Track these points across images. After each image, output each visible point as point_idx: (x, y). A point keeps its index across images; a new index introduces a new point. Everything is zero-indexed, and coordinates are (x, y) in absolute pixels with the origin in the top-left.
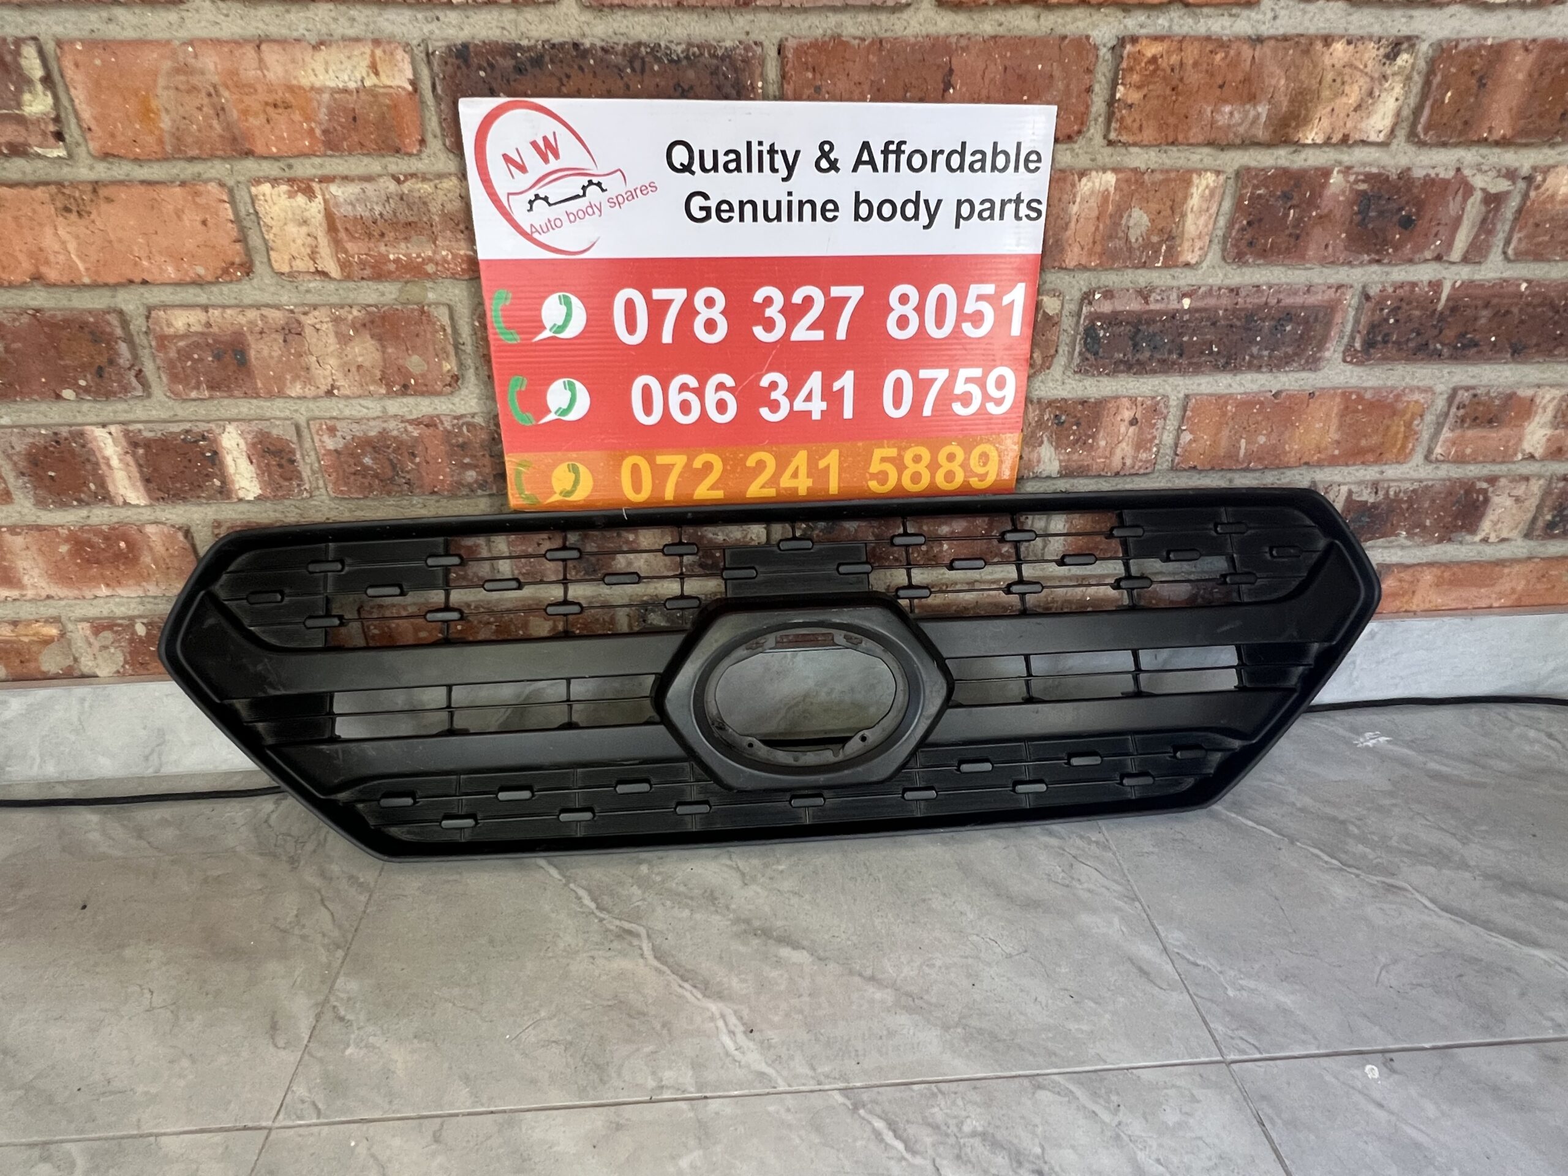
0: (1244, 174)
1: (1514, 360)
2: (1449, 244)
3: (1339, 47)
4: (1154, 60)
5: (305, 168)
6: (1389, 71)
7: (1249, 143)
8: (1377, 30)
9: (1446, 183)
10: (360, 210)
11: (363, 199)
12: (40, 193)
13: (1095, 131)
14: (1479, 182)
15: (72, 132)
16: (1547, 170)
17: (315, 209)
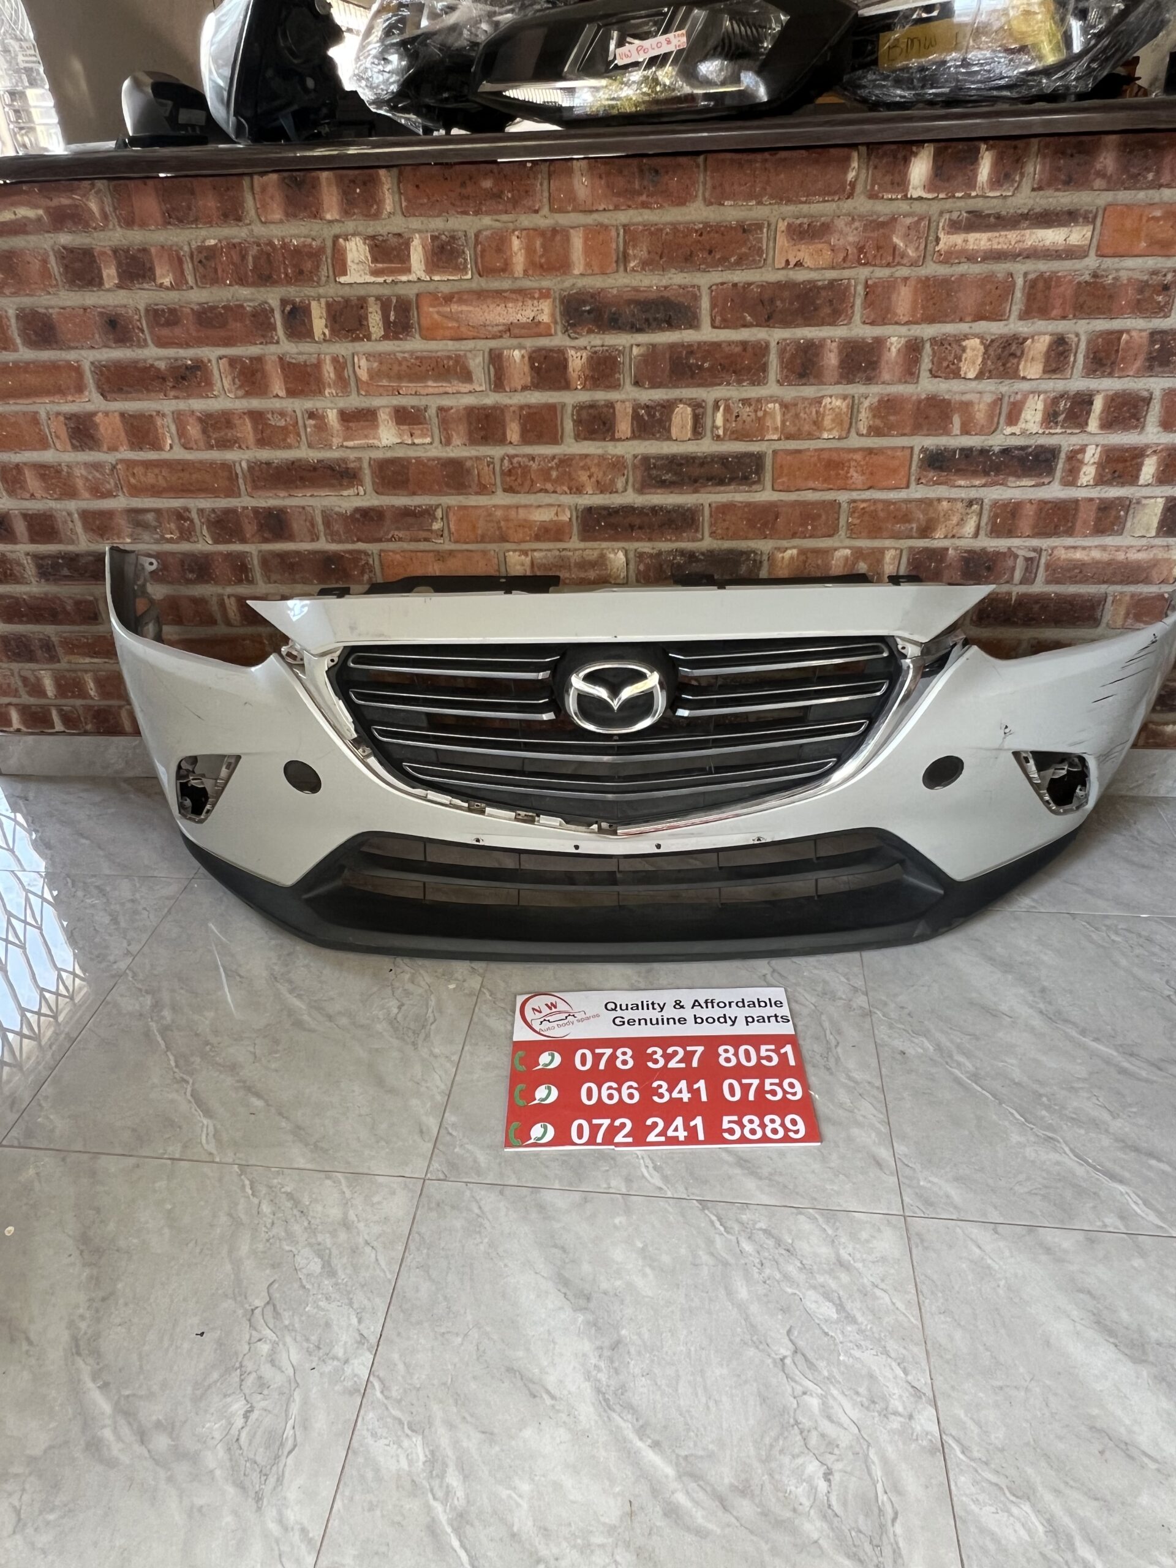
0: (911, 549)
1: (1056, 627)
2: (1012, 577)
3: (945, 503)
4: (863, 508)
5: (525, 546)
6: (968, 511)
7: (911, 537)
8: (963, 496)
9: (1004, 554)
10: (544, 561)
11: (546, 557)
12: (431, 554)
13: (842, 533)
14: (1021, 553)
15: (446, 533)
16: (1053, 548)
17: (527, 560)
